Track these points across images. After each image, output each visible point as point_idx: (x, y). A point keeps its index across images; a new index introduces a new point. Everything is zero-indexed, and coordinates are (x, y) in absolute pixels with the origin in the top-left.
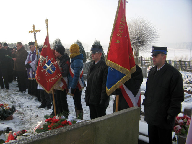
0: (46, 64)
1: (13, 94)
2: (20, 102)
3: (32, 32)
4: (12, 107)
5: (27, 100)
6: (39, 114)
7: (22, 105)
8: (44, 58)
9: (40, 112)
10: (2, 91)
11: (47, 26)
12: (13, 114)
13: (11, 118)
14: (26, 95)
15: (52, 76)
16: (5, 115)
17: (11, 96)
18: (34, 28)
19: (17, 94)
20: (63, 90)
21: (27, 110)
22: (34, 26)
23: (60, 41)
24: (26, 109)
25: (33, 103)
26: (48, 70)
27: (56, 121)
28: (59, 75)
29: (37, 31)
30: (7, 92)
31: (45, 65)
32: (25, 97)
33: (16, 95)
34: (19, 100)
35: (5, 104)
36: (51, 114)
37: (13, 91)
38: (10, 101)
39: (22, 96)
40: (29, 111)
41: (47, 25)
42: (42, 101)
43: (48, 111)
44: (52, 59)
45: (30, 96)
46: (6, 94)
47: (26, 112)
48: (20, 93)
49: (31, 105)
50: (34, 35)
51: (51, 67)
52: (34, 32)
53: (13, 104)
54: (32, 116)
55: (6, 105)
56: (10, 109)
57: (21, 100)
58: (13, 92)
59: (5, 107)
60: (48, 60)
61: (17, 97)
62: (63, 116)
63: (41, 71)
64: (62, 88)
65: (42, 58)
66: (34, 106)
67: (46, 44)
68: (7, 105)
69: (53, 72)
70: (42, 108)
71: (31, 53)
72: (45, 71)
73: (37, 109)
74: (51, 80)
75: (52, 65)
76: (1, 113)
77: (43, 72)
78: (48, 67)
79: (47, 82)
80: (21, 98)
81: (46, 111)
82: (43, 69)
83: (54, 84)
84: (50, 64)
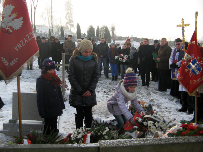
0: (191, 63)
1: (153, 92)
2: (159, 102)
3: (180, 26)
4: (149, 106)
5: (167, 101)
6: (177, 117)
7: (161, 105)
8: (189, 56)
9: (179, 116)
10: (142, 88)
14: (167, 95)
15: (196, 77)
17: (150, 95)
18: (183, 22)
19: (158, 93)
21: (165, 112)
22: (183, 20)
24: (165, 110)
25: (173, 105)
26: (193, 69)
29: (186, 25)
30: (148, 90)
31: (190, 65)
32: (165, 97)
33: (155, 94)
34: (159, 99)
35: (142, 102)
36: (191, 120)
37: (154, 89)
38: (149, 99)
39: (162, 96)
40: (167, 112)
42: (183, 104)
43: (188, 115)
44: (198, 58)
46: (146, 91)
47: (164, 113)
48: (161, 92)
49: (170, 106)
50: (182, 30)
51: (196, 66)
52: (183, 26)
53: (151, 103)
54: (170, 118)
55: (143, 103)
56: (147, 108)
57: (160, 100)
58: (154, 91)
59: (142, 104)
60: (193, 58)
61: (157, 97)
63: (185, 71)
65: (187, 56)
66: (173, 108)
67: (193, 41)
68: (145, 103)
69: (198, 73)
70: (182, 112)
72: (189, 71)
73: (176, 112)
74: (195, 82)
75: (198, 64)
77: (186, 71)
78: (193, 66)
79: (191, 83)
80: (161, 98)
81: (186, 115)
82: (187, 68)
83: (198, 86)
84: (195, 63)
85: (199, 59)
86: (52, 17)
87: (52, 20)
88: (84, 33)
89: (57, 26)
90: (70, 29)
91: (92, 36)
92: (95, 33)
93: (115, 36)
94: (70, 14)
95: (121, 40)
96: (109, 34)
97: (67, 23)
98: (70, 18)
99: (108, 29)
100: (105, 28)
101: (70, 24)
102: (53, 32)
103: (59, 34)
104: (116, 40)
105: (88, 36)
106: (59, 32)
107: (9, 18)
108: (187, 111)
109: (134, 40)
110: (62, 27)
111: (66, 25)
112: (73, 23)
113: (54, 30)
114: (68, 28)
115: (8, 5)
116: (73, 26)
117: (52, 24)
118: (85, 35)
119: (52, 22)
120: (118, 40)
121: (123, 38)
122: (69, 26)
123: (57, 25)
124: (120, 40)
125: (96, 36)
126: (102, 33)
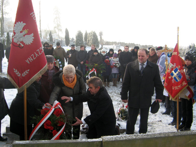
0: (173, 71)
8: (172, 65)
9: (163, 118)
20: (188, 99)
23: (195, 46)
26: (175, 77)
28: (184, 83)
31: (172, 73)
42: (167, 108)
51: (178, 74)
60: (175, 67)
64: (188, 97)
67: (175, 52)
73: (162, 115)
74: (176, 88)
75: (179, 73)
77: (170, 78)
79: (173, 89)
83: (179, 92)
84: (177, 71)
85: (180, 68)
86: (40, 21)
87: (40, 25)
88: (73, 38)
89: (45, 31)
90: (58, 34)
91: (80, 40)
92: (84, 38)
93: (103, 40)
94: (58, 19)
95: (109, 45)
96: (97, 39)
97: (55, 27)
98: (58, 23)
99: (96, 34)
100: (93, 33)
101: (58, 29)
102: (41, 36)
103: (47, 39)
104: (104, 45)
105: (77, 41)
106: (47, 36)
107: (21, 34)
108: (171, 114)
109: (122, 45)
110: (51, 32)
111: (54, 29)
112: (61, 27)
113: (42, 34)
114: (56, 32)
115: (19, 22)
116: (61, 30)
117: (40, 28)
118: (73, 40)
119: (40, 26)
120: (106, 45)
121: (111, 42)
122: (57, 31)
123: (45, 29)
124: (107, 45)
125: (84, 40)
126: (90, 38)
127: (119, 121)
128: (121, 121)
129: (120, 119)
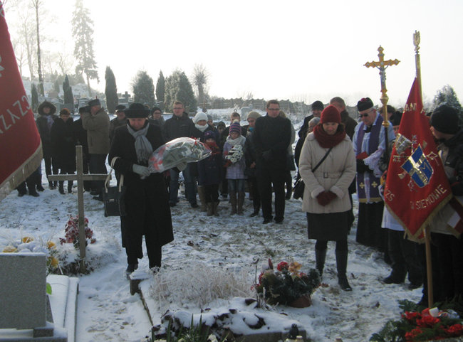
0: (410, 158)
3: (374, 64)
4: (311, 273)
11: (417, 52)
12: (311, 292)
13: (307, 303)
15: (423, 192)
16: (291, 291)
20: (457, 235)
22: (380, 49)
26: (415, 173)
27: (430, 323)
28: (441, 191)
29: (390, 63)
31: (409, 162)
35: (293, 265)
41: (417, 49)
44: (425, 144)
45: (362, 246)
50: (380, 74)
51: (422, 166)
52: (382, 64)
55: (296, 267)
56: (304, 278)
59: (292, 270)
60: (415, 146)
62: (454, 312)
64: (456, 228)
65: (402, 140)
68: (299, 266)
69: (425, 181)
70: (393, 284)
71: (365, 129)
72: (407, 177)
74: (420, 205)
75: (425, 160)
76: (281, 286)
78: (416, 166)
79: (413, 208)
82: (401, 172)
86: (39, 52)
87: (39, 62)
90: (86, 83)
91: (146, 98)
92: (155, 93)
94: (86, 46)
95: (222, 108)
96: (190, 93)
98: (87, 55)
99: (187, 80)
100: (180, 77)
101: (86, 71)
102: (42, 92)
103: (58, 98)
104: (209, 108)
105: (137, 98)
106: (59, 91)
109: (257, 108)
110: (67, 79)
111: (77, 73)
112: (95, 67)
113: (44, 87)
114: (81, 81)
116: (94, 75)
117: (39, 71)
118: (127, 99)
119: (40, 66)
120: (214, 108)
122: (85, 76)
123: (54, 73)
125: (155, 98)
127: (261, 309)
128: (267, 308)
129: (263, 302)
